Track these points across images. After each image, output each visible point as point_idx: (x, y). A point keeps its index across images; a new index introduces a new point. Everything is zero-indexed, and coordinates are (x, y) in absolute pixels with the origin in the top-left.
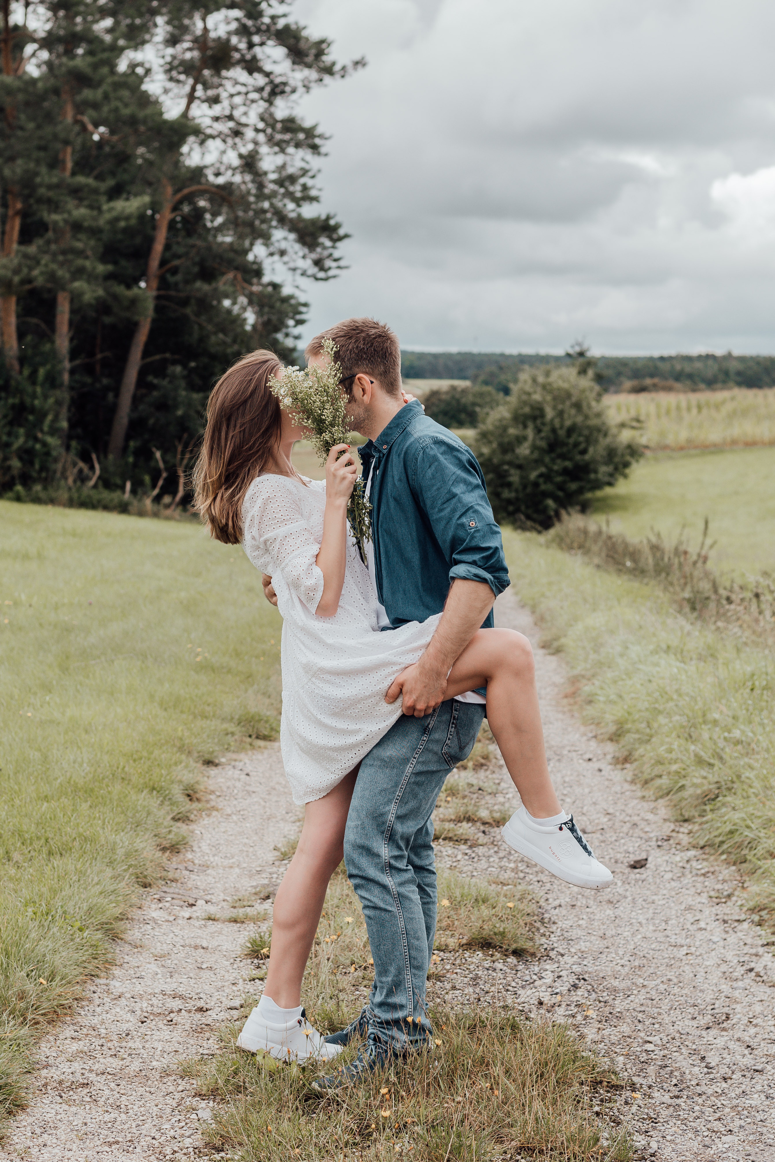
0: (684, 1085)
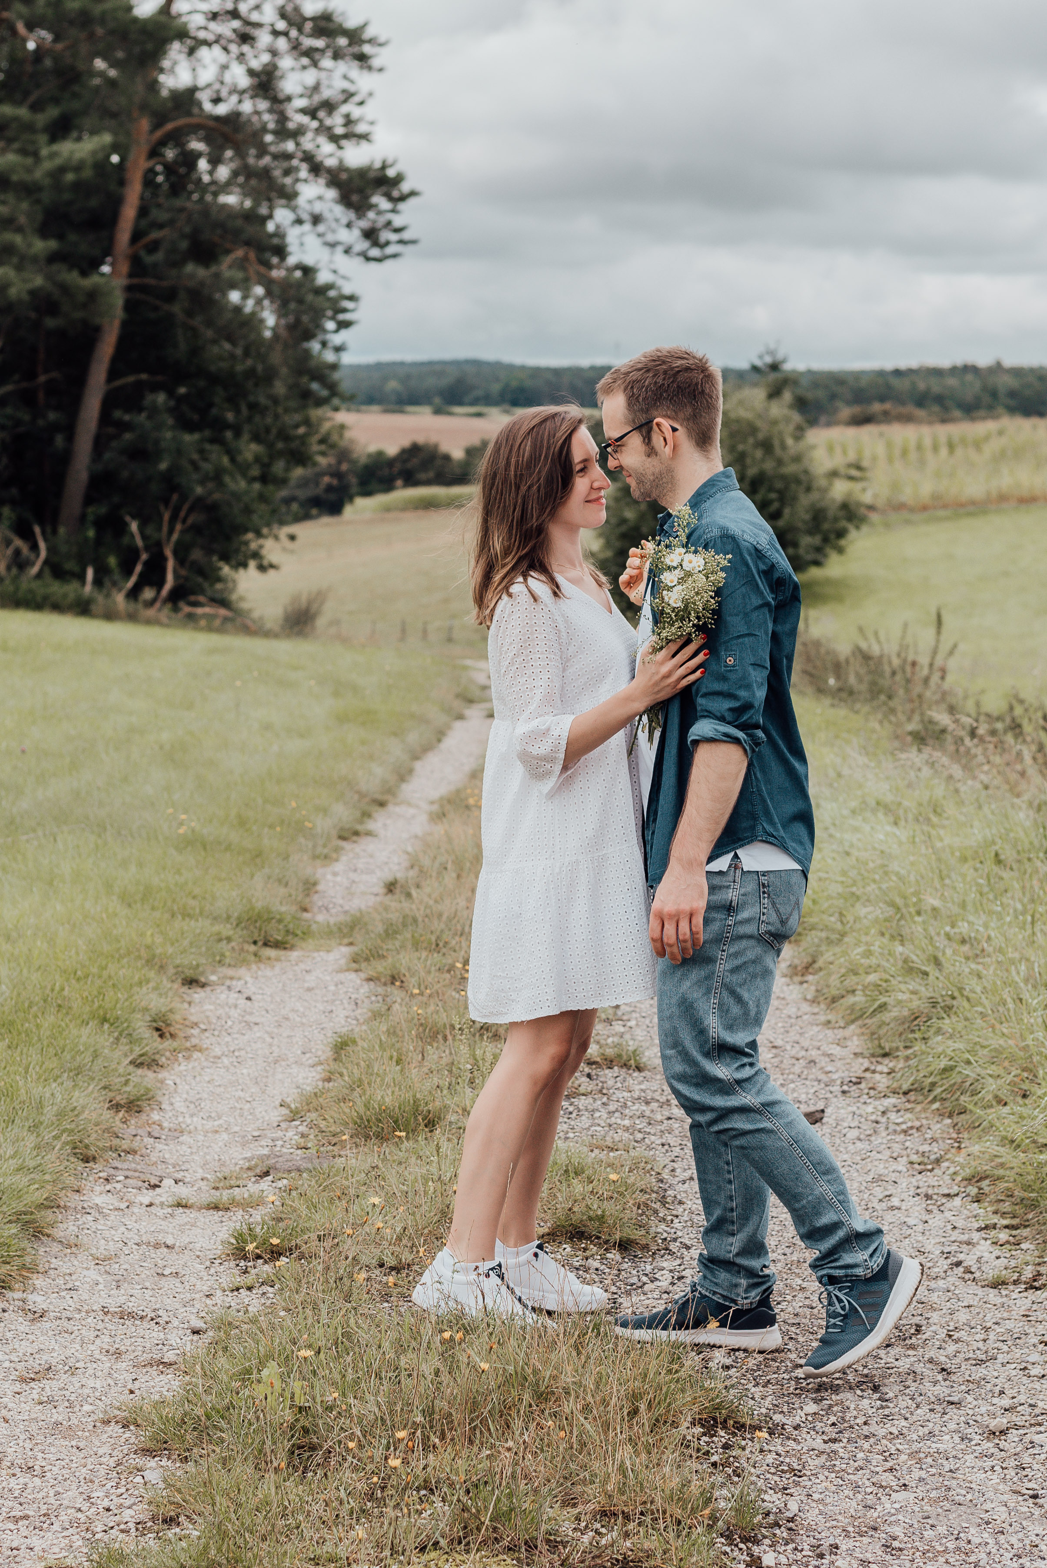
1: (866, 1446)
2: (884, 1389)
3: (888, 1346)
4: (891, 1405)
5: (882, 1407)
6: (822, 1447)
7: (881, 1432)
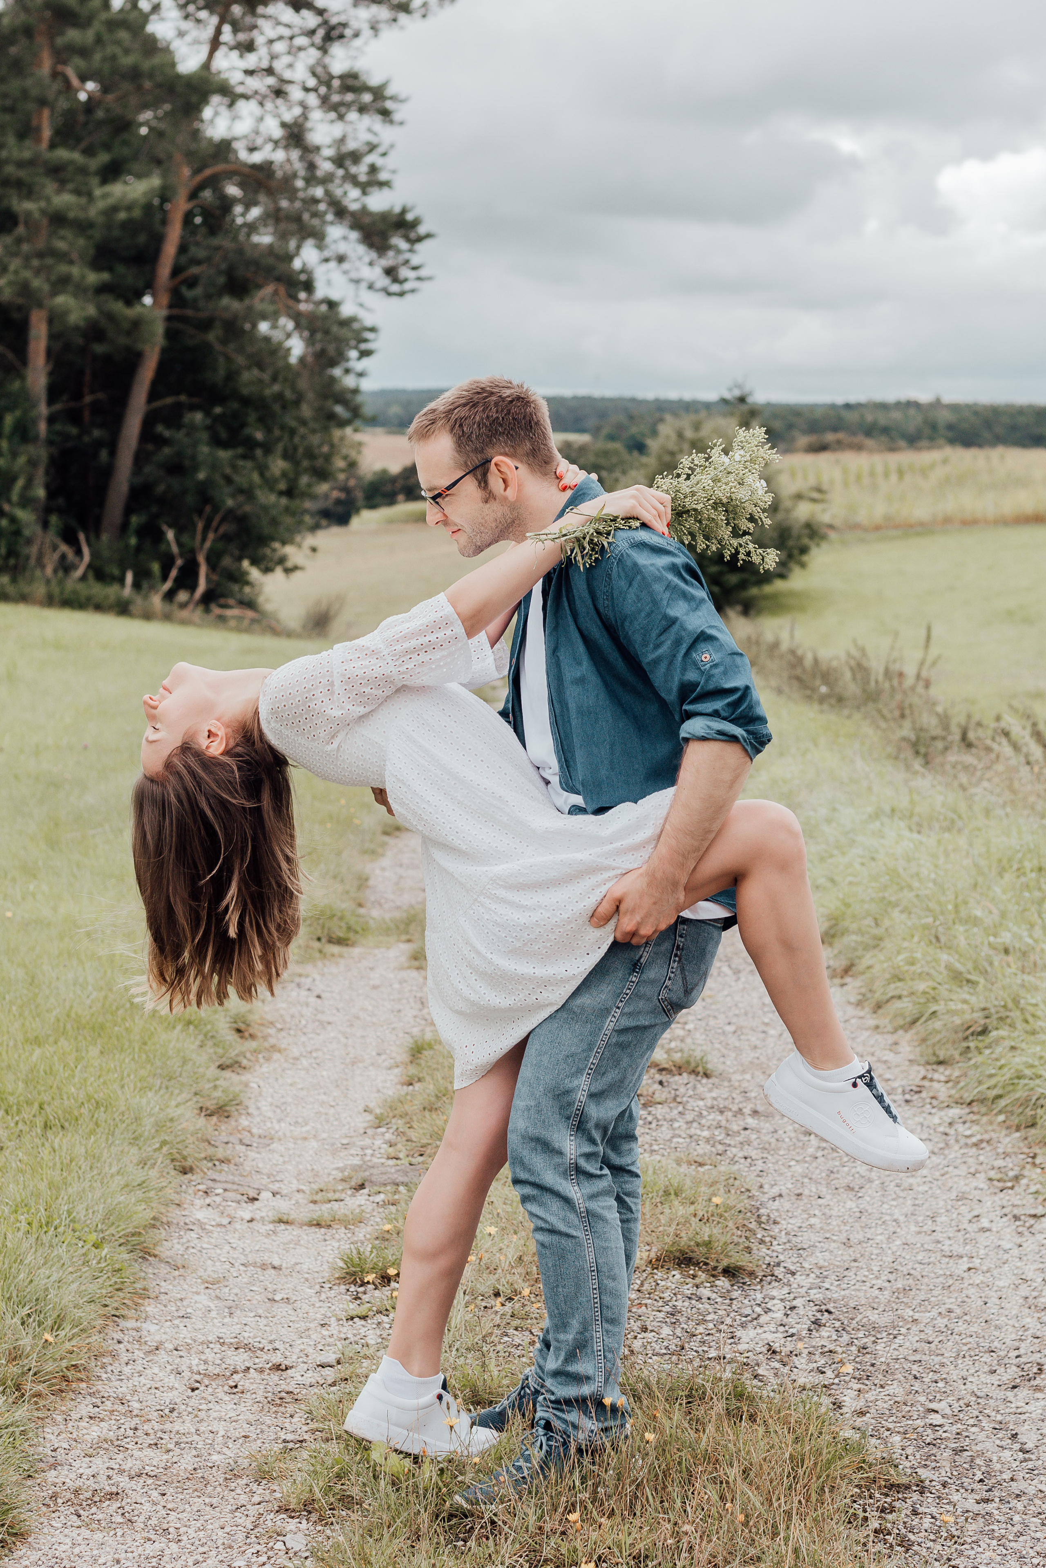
0: (994, 1481)
1: (1020, 1506)
2: (1022, 1438)
3: (1014, 1387)
4: (1033, 1457)
5: (1025, 1460)
6: (977, 1508)
7: (1031, 1490)
